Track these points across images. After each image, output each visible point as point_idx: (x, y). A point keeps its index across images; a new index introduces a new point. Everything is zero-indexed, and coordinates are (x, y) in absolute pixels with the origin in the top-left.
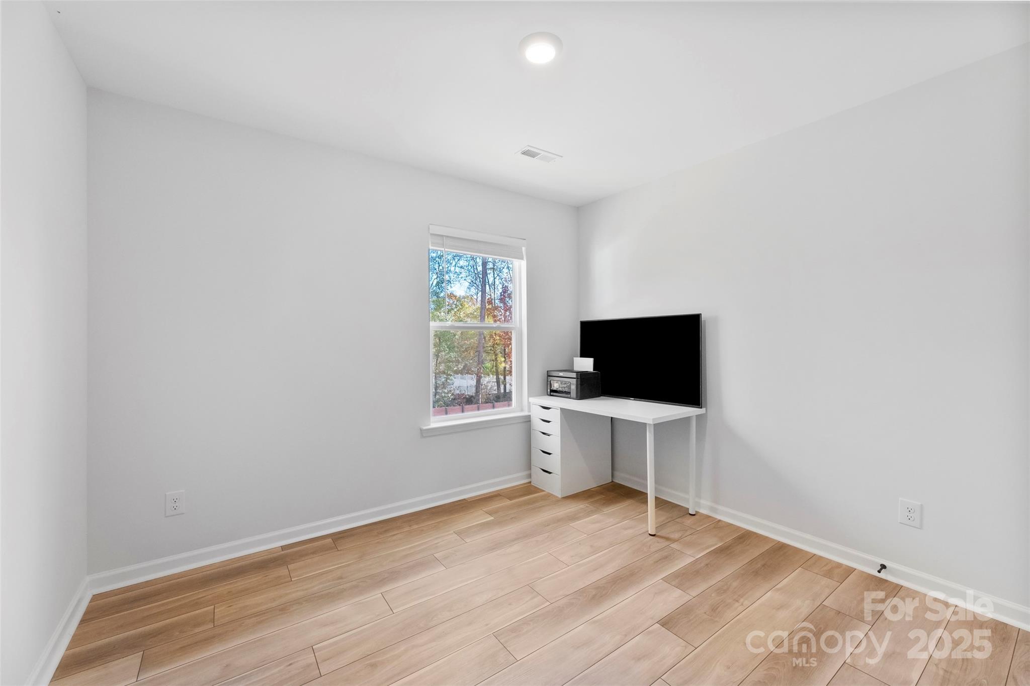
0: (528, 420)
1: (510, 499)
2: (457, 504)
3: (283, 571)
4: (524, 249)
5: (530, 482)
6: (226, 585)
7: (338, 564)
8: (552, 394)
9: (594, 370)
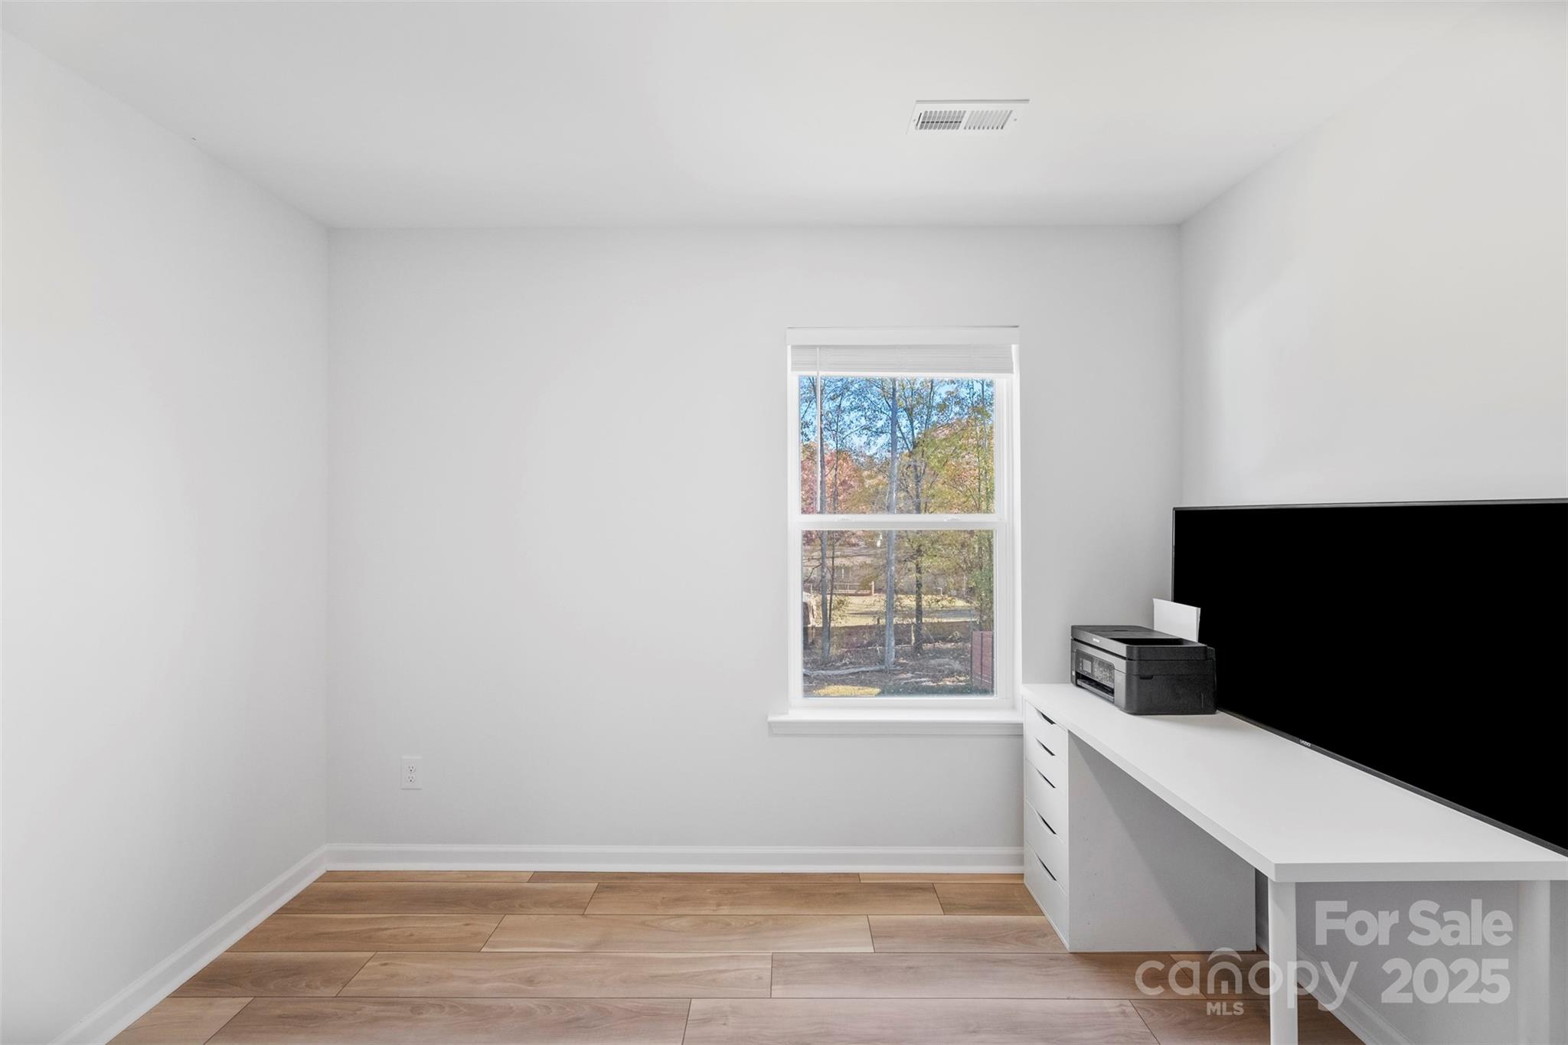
0: (1016, 733)
1: (947, 907)
2: (837, 881)
3: (485, 924)
4: (1014, 348)
5: (1021, 876)
6: (421, 919)
7: (551, 946)
8: (1079, 682)
9: (1200, 640)
